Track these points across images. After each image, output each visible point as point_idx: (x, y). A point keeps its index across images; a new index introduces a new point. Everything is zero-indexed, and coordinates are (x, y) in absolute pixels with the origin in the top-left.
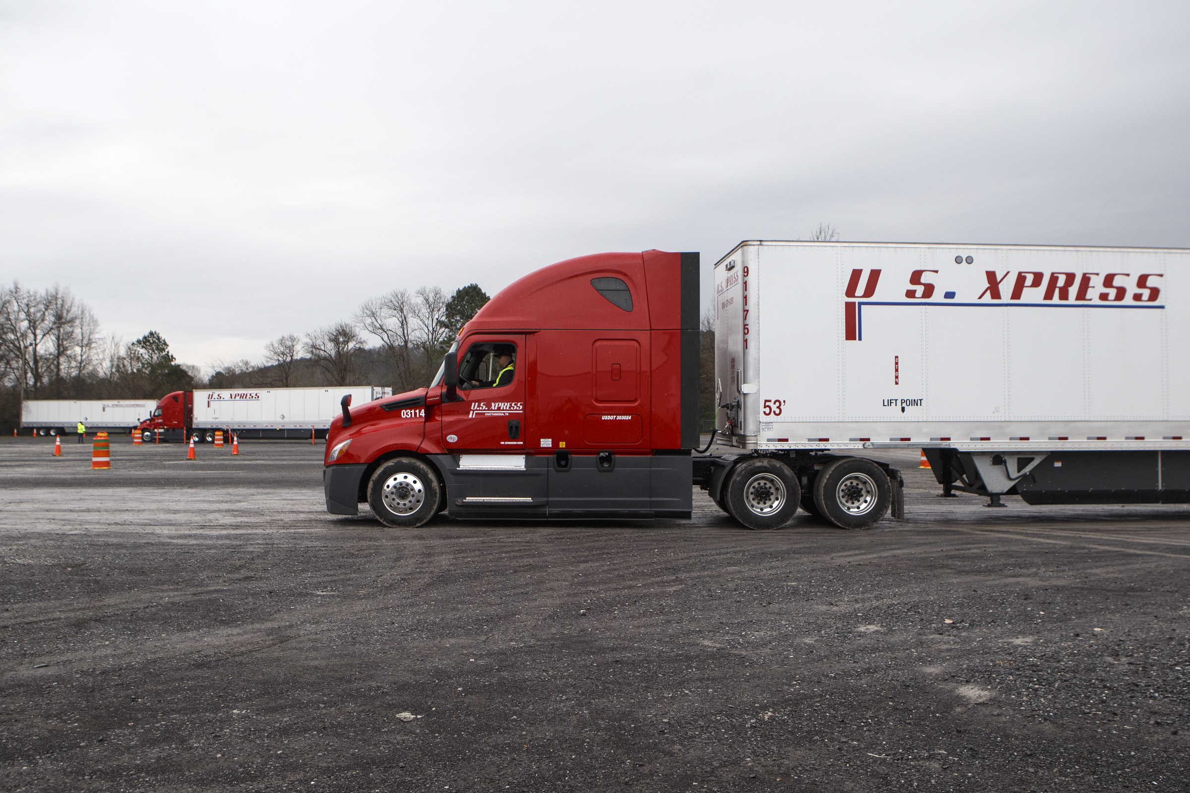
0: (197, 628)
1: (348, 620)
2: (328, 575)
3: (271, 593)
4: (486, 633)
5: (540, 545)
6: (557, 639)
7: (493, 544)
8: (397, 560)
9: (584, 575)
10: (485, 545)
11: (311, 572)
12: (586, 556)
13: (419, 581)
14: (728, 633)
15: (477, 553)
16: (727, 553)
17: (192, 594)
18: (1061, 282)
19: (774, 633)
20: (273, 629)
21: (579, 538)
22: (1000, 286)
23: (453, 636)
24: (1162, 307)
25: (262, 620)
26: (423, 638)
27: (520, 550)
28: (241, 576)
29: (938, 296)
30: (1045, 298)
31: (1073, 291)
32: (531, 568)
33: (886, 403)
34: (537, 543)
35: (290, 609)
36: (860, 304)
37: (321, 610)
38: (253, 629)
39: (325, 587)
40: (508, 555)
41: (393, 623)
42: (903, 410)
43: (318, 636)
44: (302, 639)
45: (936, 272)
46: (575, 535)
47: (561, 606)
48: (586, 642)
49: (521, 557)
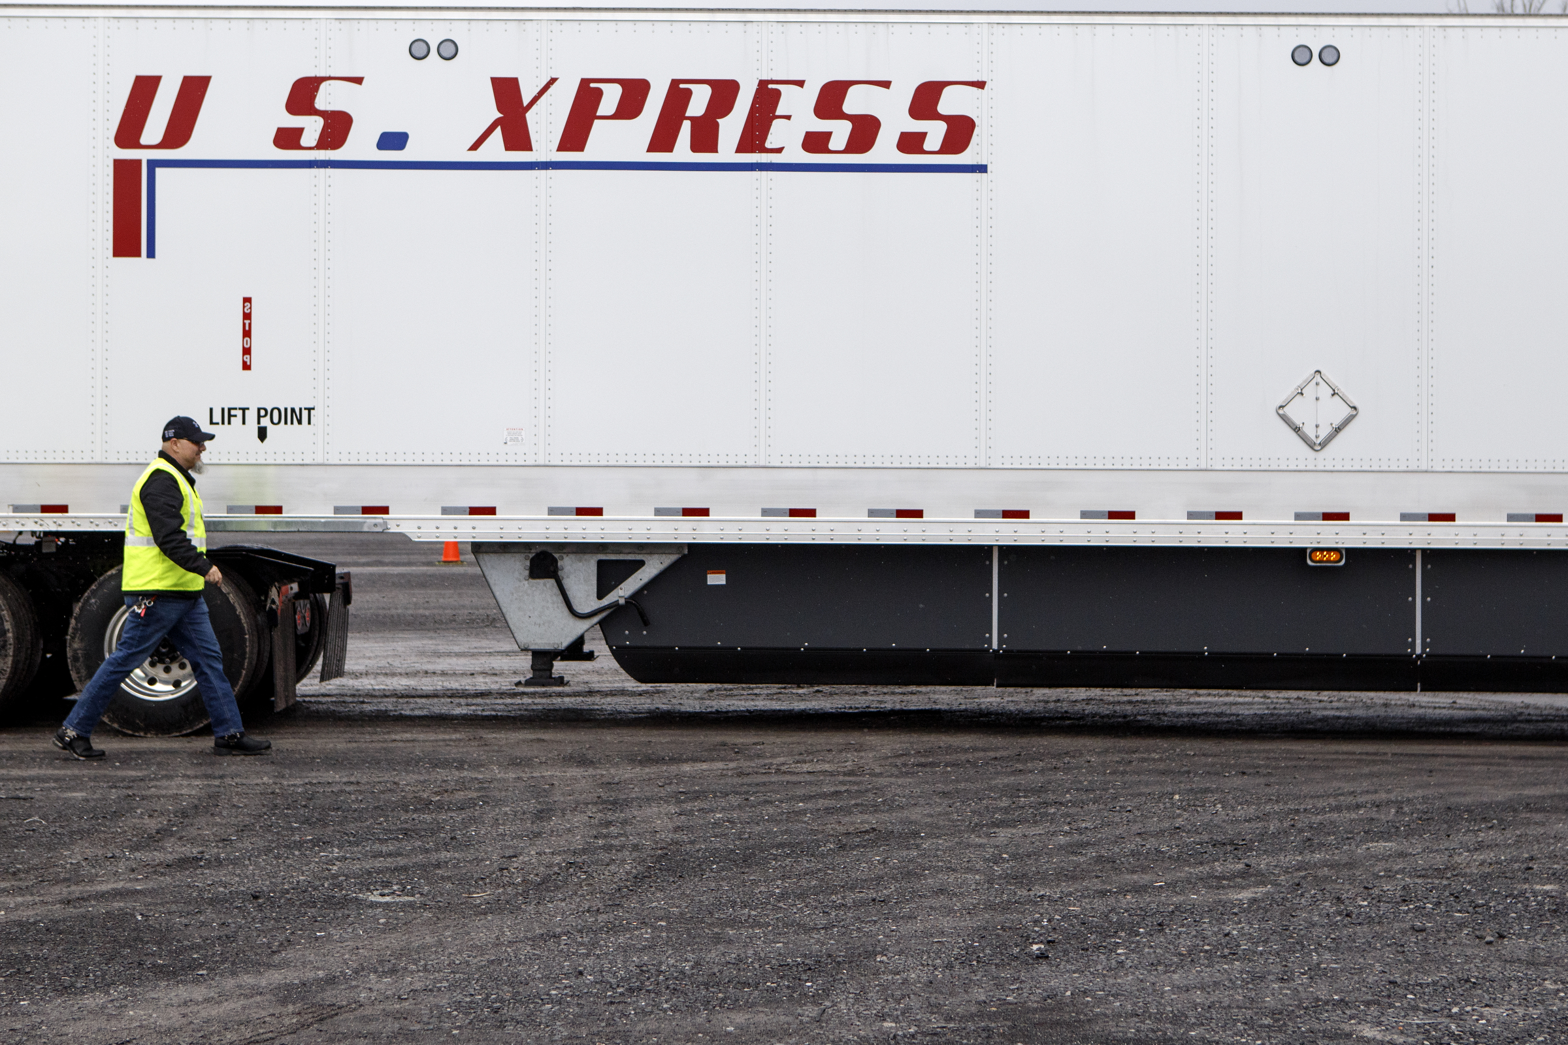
0: (104, 985)
1: (468, 964)
2: (380, 854)
3: (256, 897)
4: (815, 999)
5: (882, 781)
6: (992, 1017)
7: (765, 779)
8: (542, 815)
9: (1014, 857)
10: (746, 780)
11: (340, 847)
12: (1006, 810)
13: (612, 868)
14: (1415, 1009)
15: (735, 800)
16: (1358, 807)
17: (61, 902)
18: (698, 104)
19: (1535, 1012)
20: (289, 987)
21: (974, 764)
22: (529, 116)
23: (735, 1007)
24: (982, 169)
25: (259, 966)
26: (665, 1011)
27: (837, 793)
28: (170, 857)
29: (359, 144)
30: (651, 149)
31: (731, 127)
32: (877, 837)
33: (217, 418)
34: (873, 775)
35: (317, 938)
36: (153, 164)
37: (394, 941)
38: (240, 987)
39: (387, 884)
40: (809, 805)
41: (581, 973)
42: (262, 434)
43: (406, 1004)
44: (368, 1011)
45: (358, 81)
46: (963, 757)
47: (982, 933)
48: (1068, 1025)
49: (848, 811)
